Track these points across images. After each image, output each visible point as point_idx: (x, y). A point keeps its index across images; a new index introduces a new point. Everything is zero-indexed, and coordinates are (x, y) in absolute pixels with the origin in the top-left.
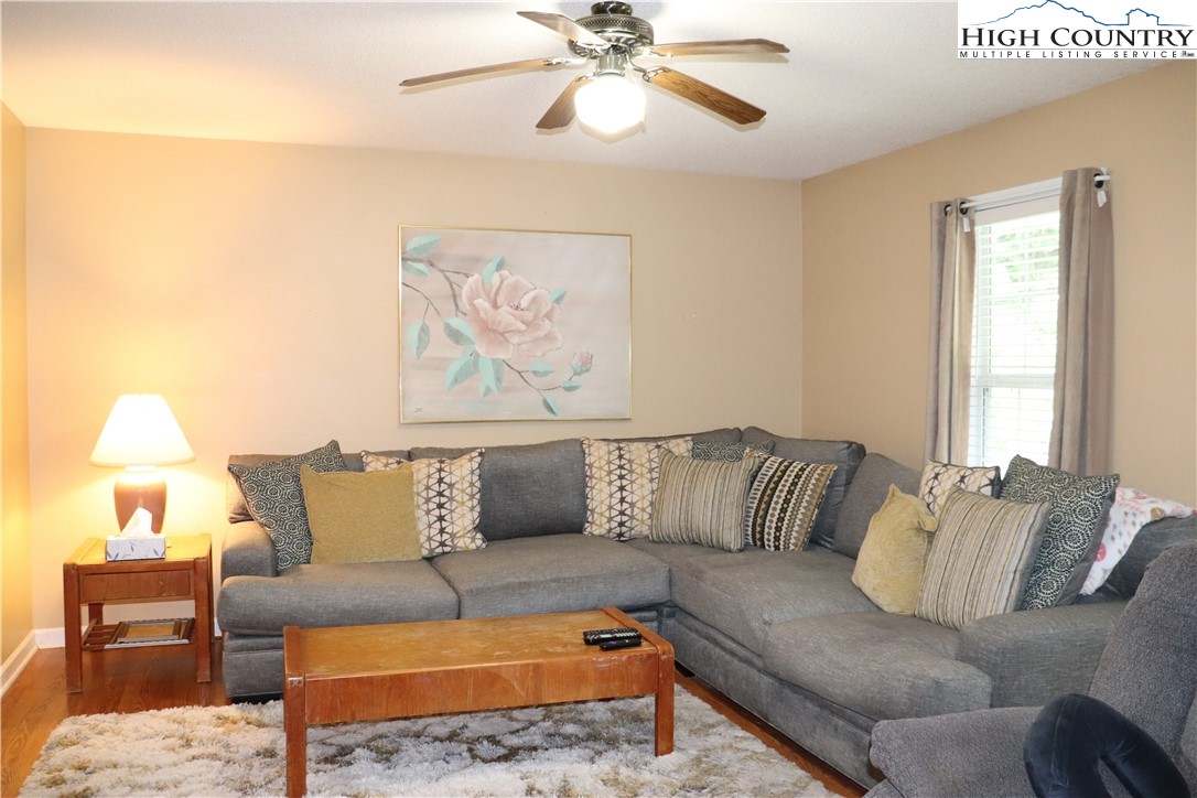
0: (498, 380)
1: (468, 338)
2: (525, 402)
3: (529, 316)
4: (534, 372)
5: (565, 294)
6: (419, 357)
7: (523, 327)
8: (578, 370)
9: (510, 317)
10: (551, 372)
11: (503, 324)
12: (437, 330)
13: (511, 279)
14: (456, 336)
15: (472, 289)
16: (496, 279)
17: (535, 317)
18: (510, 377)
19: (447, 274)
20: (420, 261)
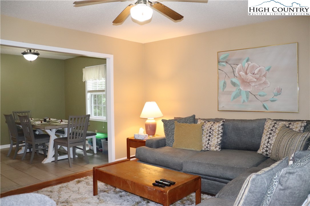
0: (247, 98)
1: (238, 85)
2: (256, 105)
3: (258, 76)
4: (260, 95)
5: (270, 67)
6: (223, 91)
7: (255, 80)
8: (276, 94)
9: (251, 77)
10: (265, 95)
11: (249, 79)
12: (228, 82)
13: (252, 64)
14: (234, 84)
15: (239, 69)
16: (246, 65)
17: (260, 76)
18: (251, 97)
19: (231, 65)
20: (223, 62)
